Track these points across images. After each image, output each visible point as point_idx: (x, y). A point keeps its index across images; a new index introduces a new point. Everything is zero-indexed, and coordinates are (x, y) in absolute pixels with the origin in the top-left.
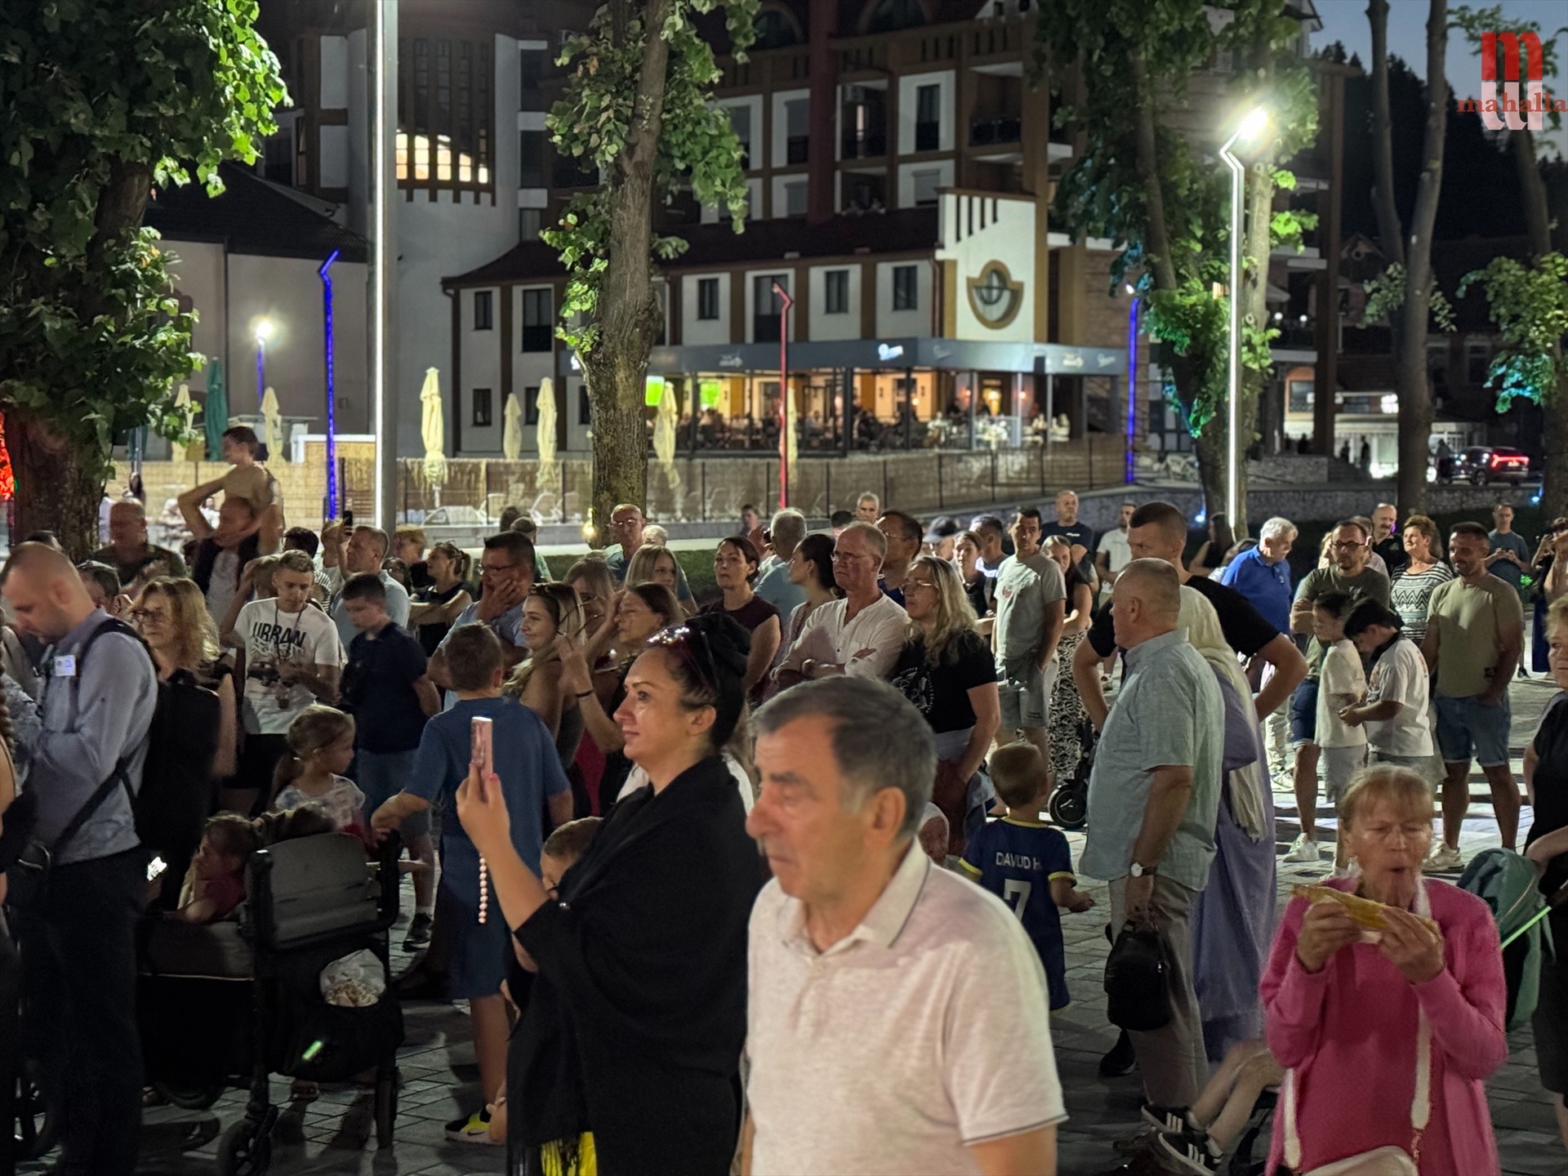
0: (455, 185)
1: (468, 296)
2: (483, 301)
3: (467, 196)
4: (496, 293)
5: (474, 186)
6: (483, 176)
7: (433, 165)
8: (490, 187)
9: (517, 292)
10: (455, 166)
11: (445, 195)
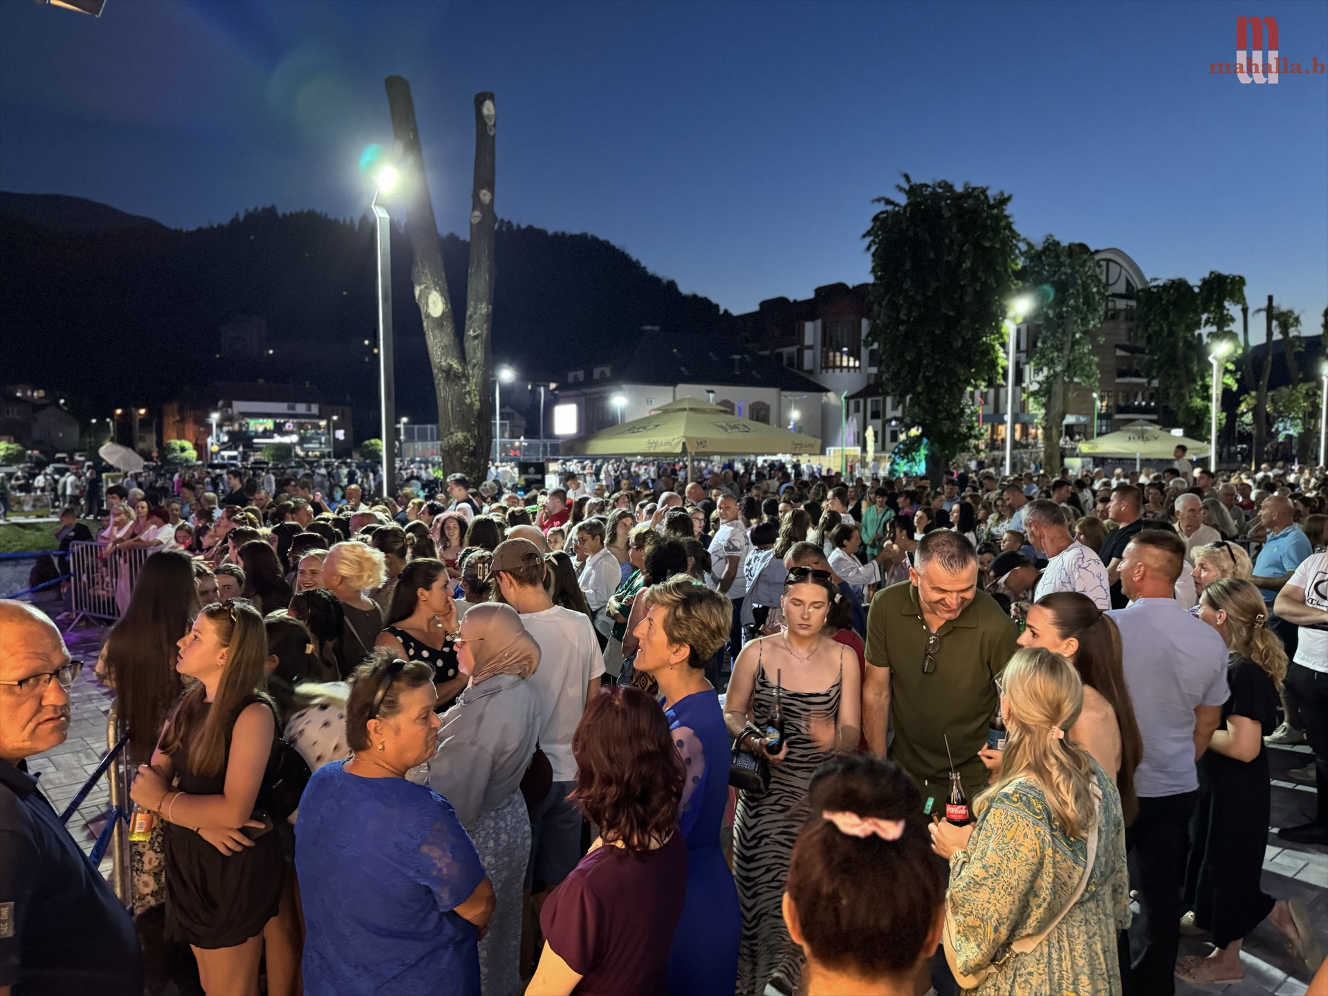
0: (848, 367)
1: (852, 402)
2: (857, 404)
3: (852, 370)
4: (862, 401)
5: (854, 367)
6: (857, 364)
7: (841, 361)
8: (859, 367)
9: (869, 401)
10: (848, 361)
11: (845, 371)
